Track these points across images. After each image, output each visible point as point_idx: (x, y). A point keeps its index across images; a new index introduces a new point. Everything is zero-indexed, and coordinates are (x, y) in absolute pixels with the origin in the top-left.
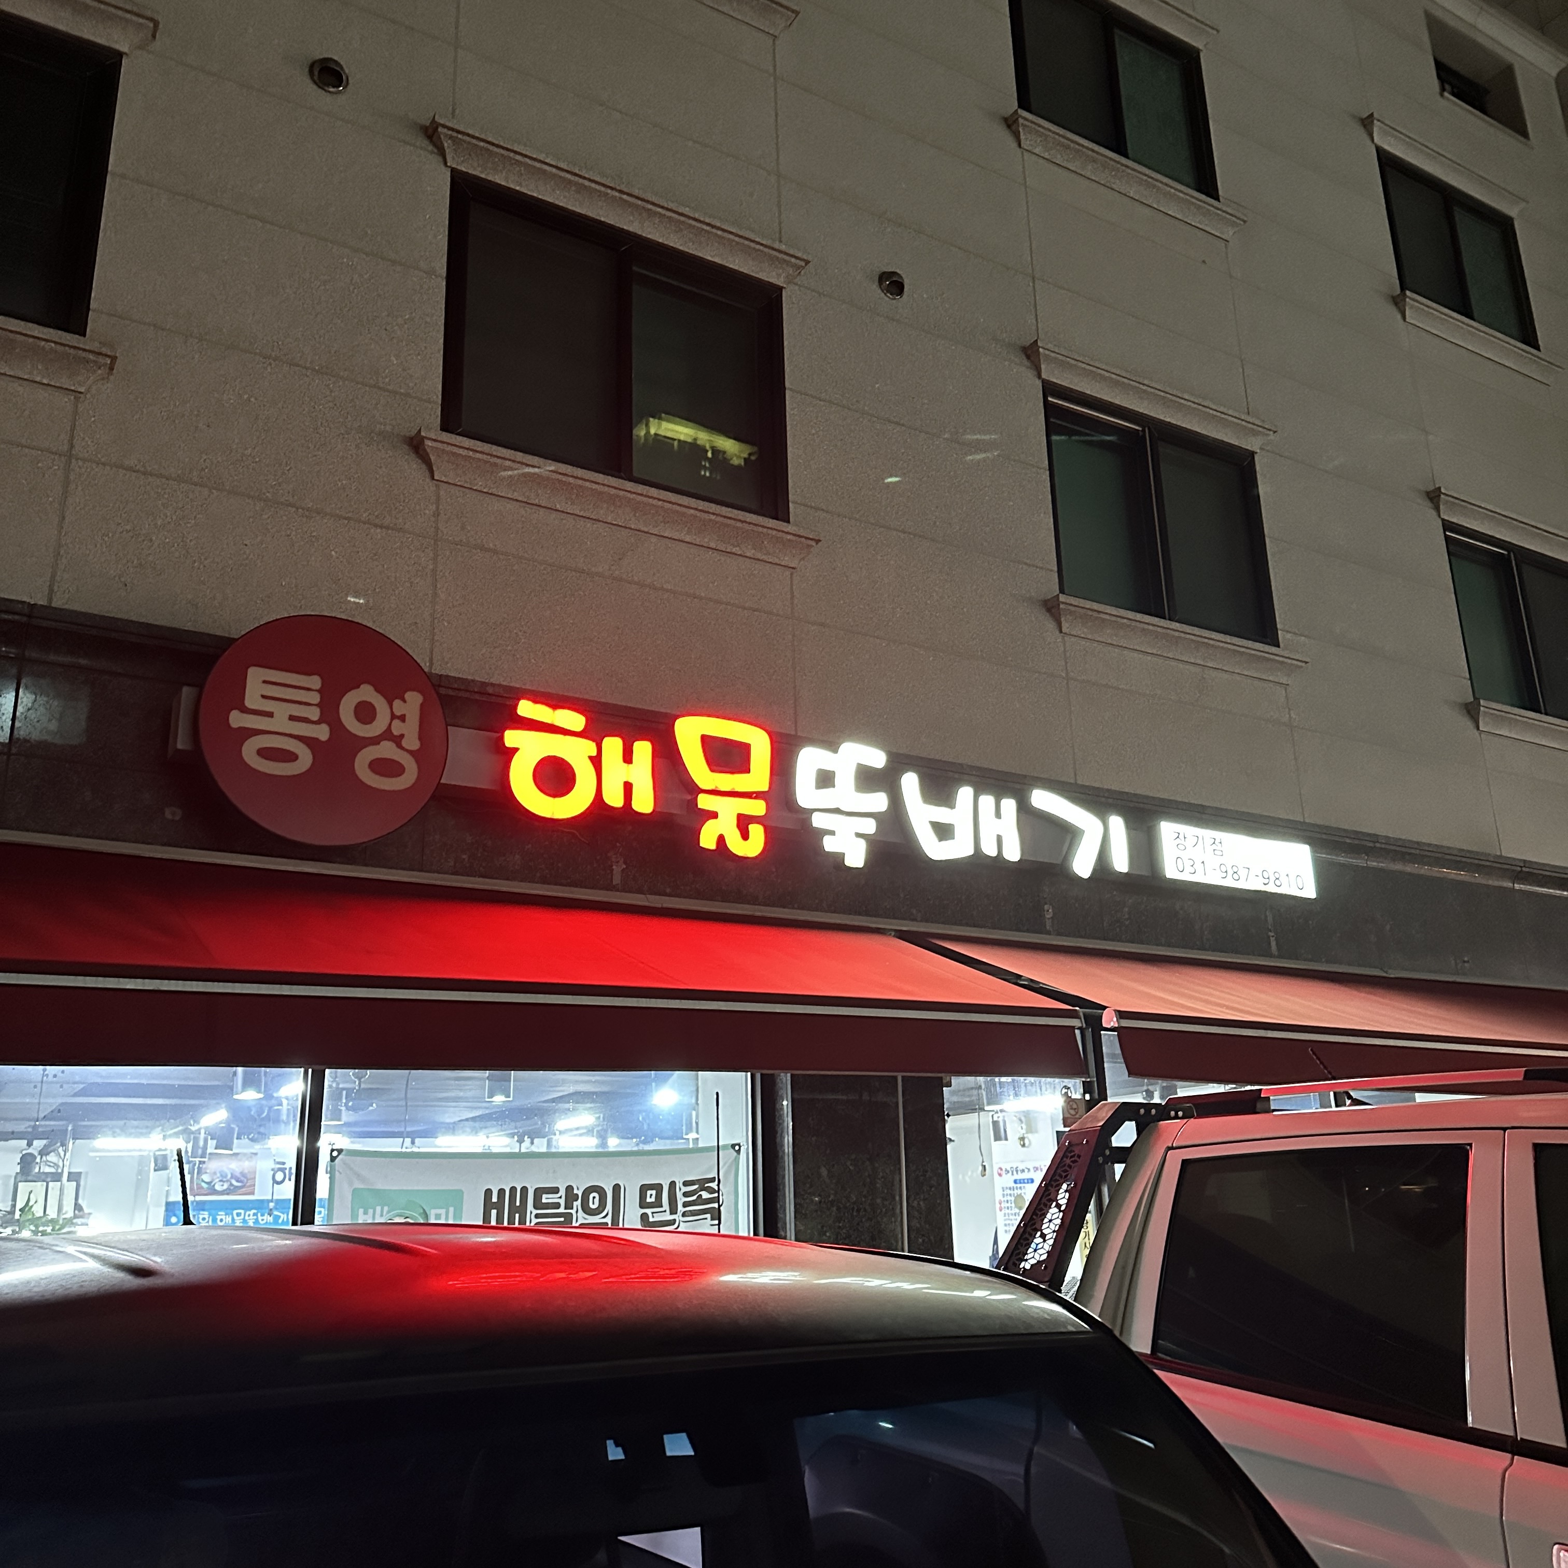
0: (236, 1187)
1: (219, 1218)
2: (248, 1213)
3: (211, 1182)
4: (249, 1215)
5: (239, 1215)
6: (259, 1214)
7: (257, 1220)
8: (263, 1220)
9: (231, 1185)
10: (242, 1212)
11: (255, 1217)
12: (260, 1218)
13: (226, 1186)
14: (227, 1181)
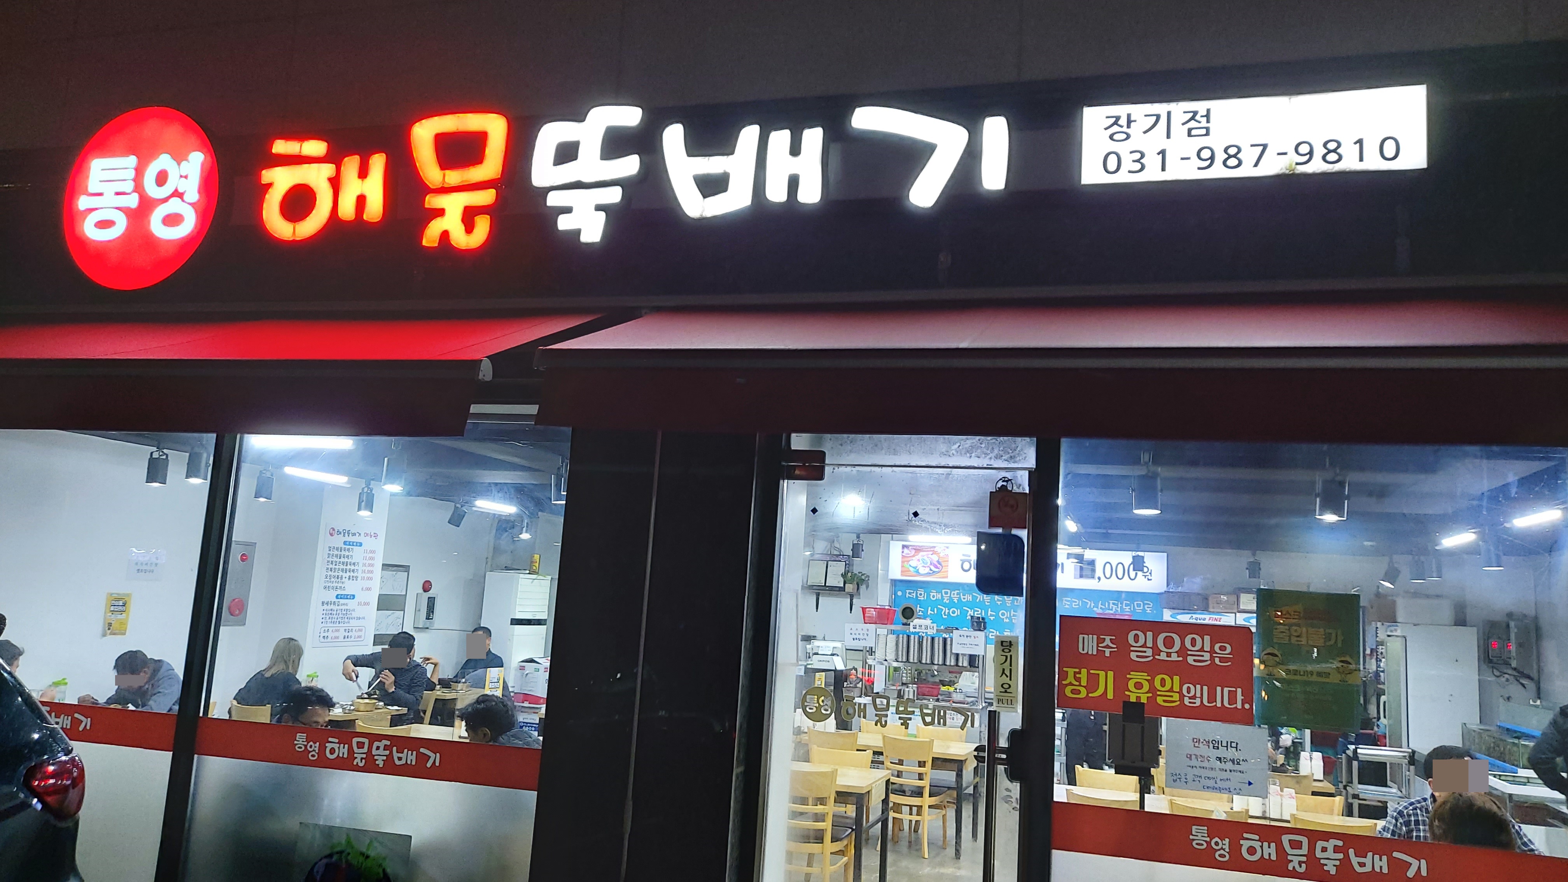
0: (934, 572)
2: (953, 592)
3: (917, 567)
4: (954, 594)
5: (946, 593)
6: (961, 594)
9: (931, 570)
10: (949, 591)
11: (959, 596)
12: (962, 597)
13: (927, 570)
14: (928, 567)
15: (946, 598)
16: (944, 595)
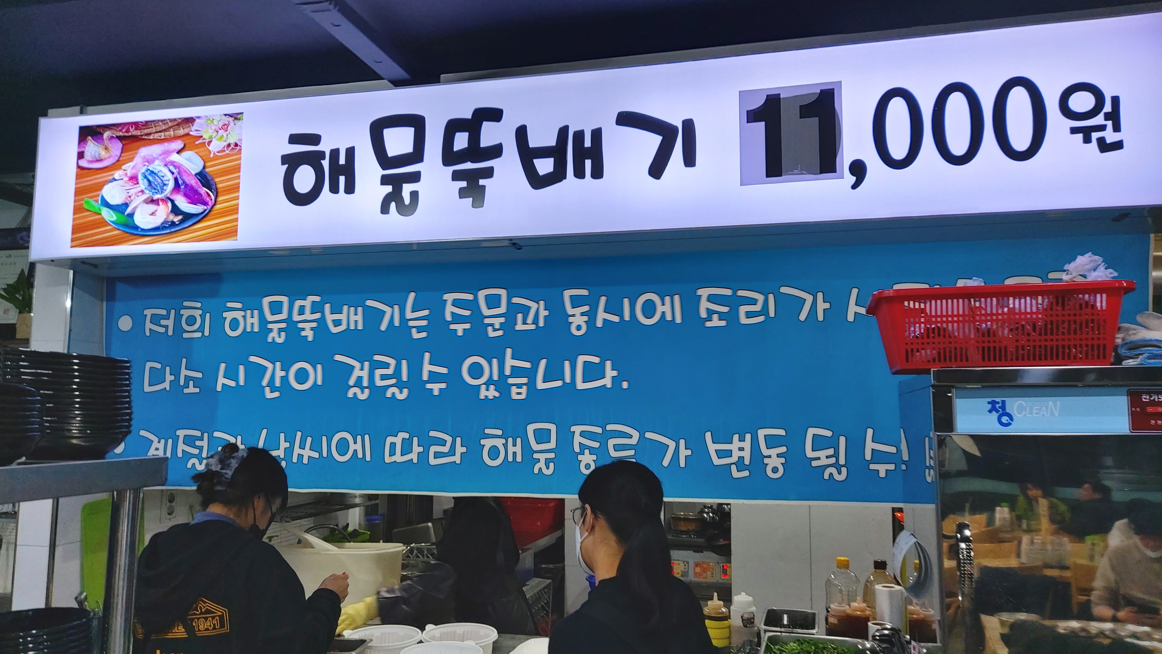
0: (187, 216)
1: (229, 316)
2: (298, 303)
3: (126, 205)
5: (276, 308)
6: (327, 307)
7: (322, 321)
8: (337, 323)
9: (175, 210)
10: (285, 299)
11: (318, 316)
12: (330, 318)
13: (163, 213)
15: (275, 327)
16: (270, 318)
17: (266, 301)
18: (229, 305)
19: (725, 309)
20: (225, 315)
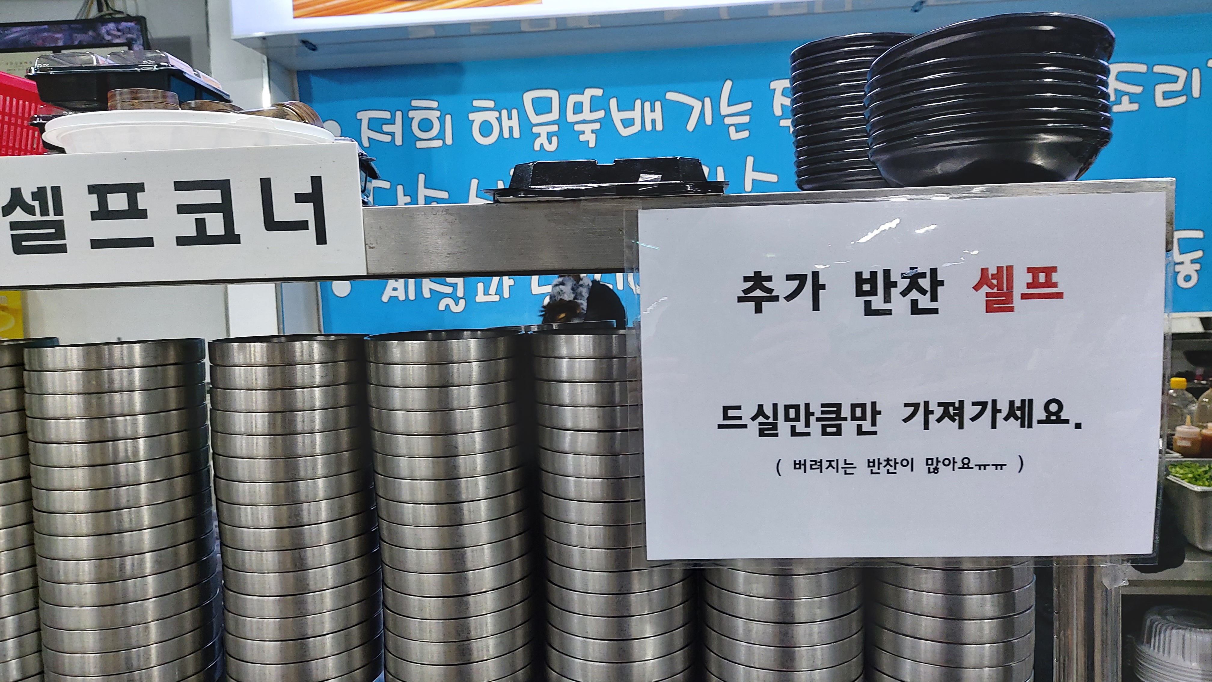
2: (573, 99)
4: (578, 108)
5: (543, 106)
6: (613, 102)
7: (606, 121)
8: (628, 123)
10: (554, 94)
11: (601, 114)
12: (617, 116)
15: (543, 131)
16: (534, 119)
17: (528, 97)
18: (476, 103)
19: (1138, 90)
20: (472, 116)
